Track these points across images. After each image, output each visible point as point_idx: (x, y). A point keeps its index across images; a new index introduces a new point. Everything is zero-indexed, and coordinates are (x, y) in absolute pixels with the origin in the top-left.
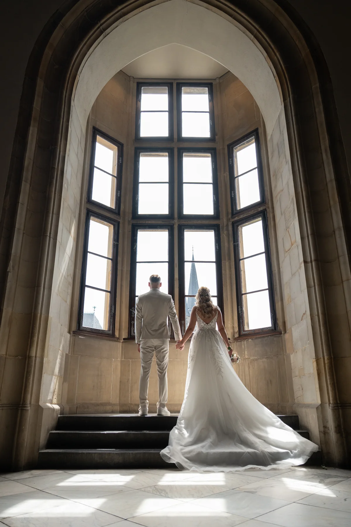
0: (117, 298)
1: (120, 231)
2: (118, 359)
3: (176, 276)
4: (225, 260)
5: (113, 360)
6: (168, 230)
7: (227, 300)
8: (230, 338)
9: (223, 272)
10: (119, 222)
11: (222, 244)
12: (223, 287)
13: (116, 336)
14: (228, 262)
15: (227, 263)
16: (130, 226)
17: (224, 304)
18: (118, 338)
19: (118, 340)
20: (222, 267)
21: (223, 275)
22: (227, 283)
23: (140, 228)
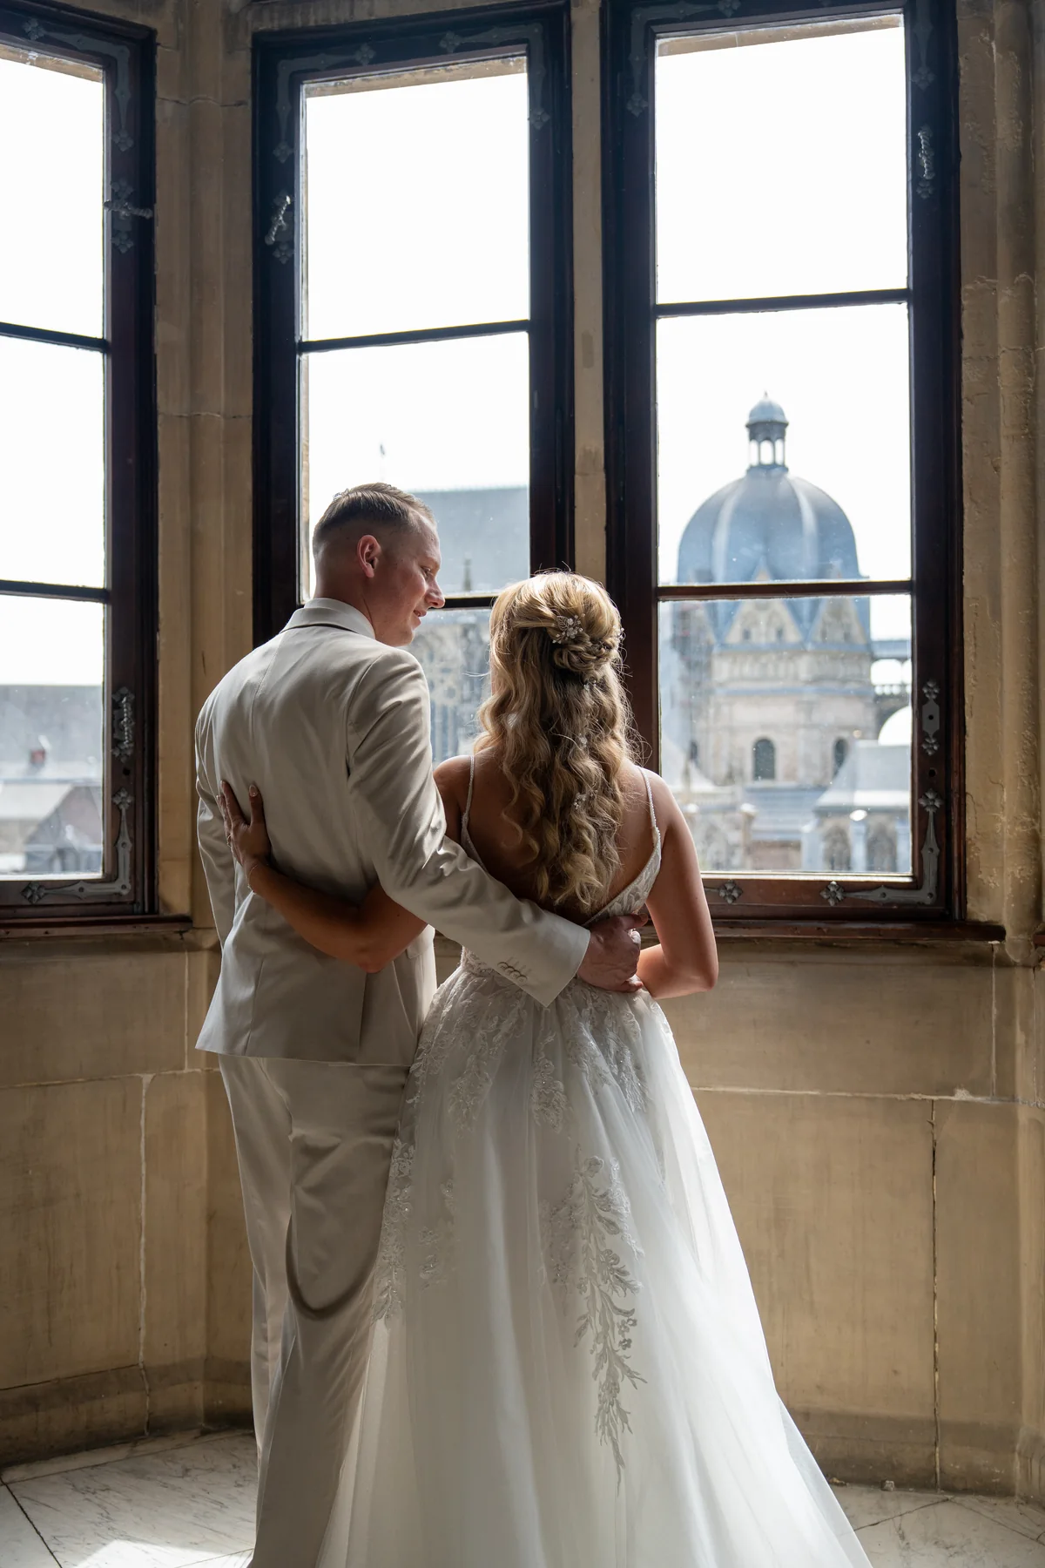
0: (161, 638)
1: (165, 110)
2: (186, 1070)
3: (590, 438)
4: (993, 274)
5: (147, 1078)
6: (529, 54)
7: (997, 613)
8: (1007, 921)
9: (970, 375)
10: (152, 33)
11: (966, 126)
12: (967, 504)
13: (167, 906)
14: (1009, 292)
15: (1006, 298)
16: (243, 61)
17: (969, 649)
18: (185, 920)
19: (181, 933)
20: (961, 336)
21: (966, 405)
22: (997, 469)
23: (313, 73)
